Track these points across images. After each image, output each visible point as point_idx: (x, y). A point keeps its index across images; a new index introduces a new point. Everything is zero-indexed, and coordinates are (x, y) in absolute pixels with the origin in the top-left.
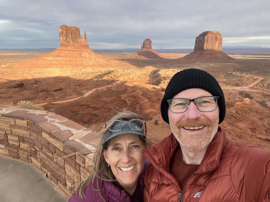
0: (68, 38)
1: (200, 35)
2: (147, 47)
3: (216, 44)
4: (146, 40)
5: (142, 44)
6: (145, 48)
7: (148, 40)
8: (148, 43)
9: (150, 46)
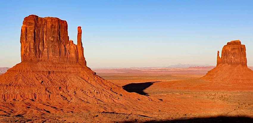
0: (41, 44)
2: (233, 61)
6: (227, 63)
7: (235, 43)
8: (237, 51)
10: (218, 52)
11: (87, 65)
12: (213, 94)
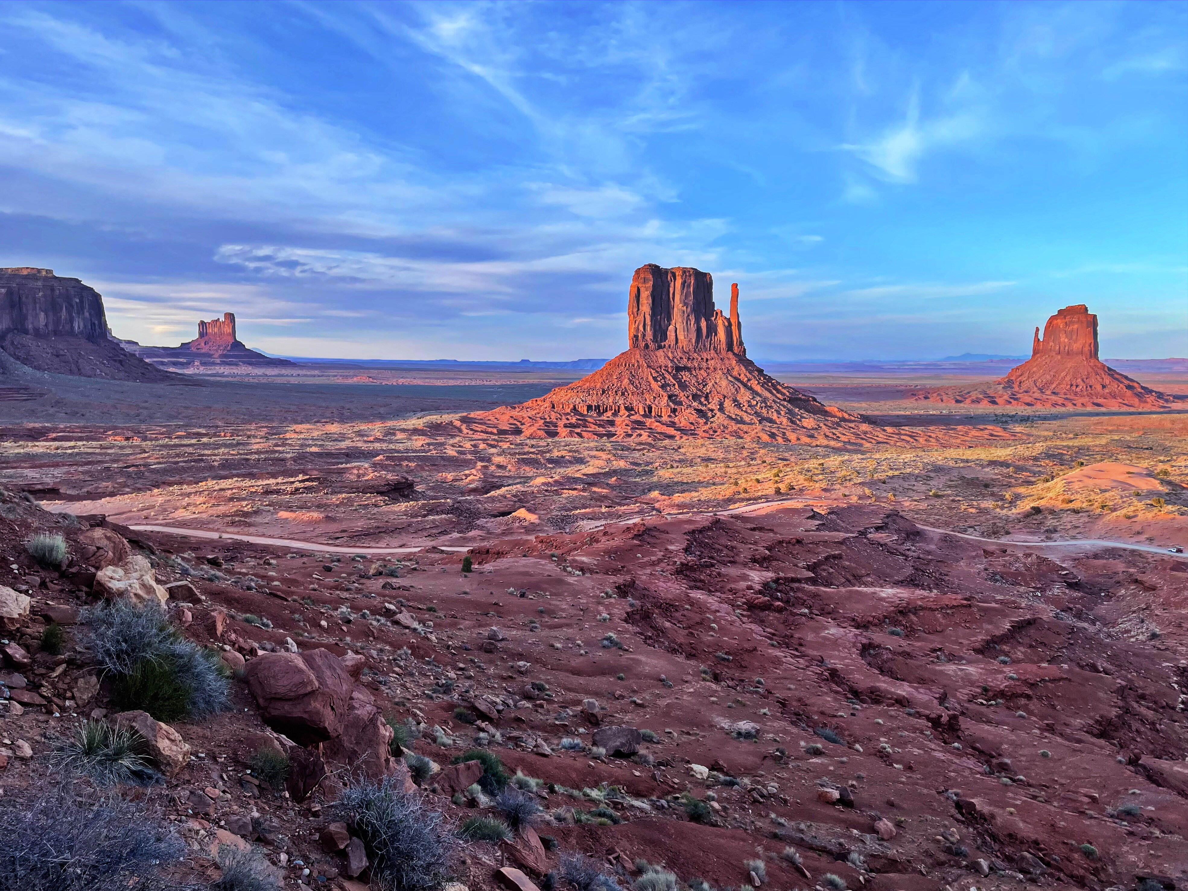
0: (663, 316)
4: (1062, 313)
5: (1036, 333)
7: (1076, 310)
10: (1037, 329)
11: (748, 356)
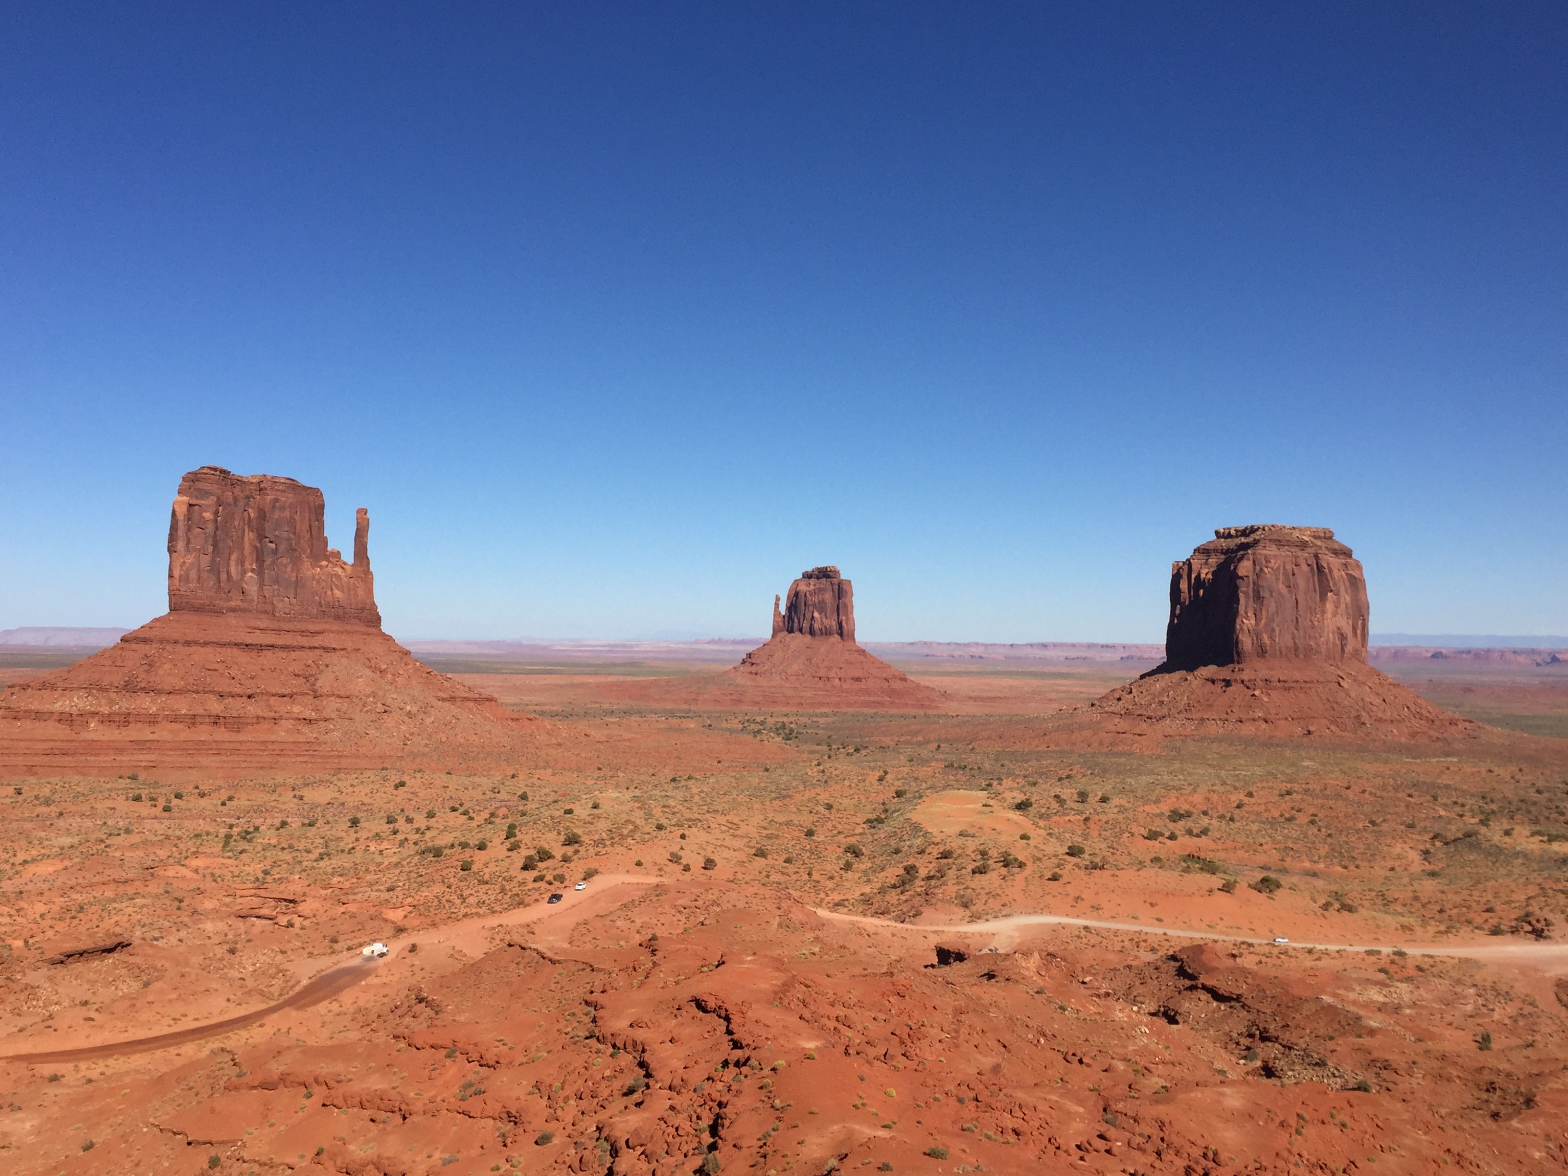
0: (234, 557)
1: (1197, 550)
2: (816, 626)
3: (1323, 612)
4: (807, 576)
5: (777, 605)
6: (801, 630)
7: (824, 574)
8: (828, 596)
9: (840, 625)
10: (778, 599)
11: (385, 628)
12: (759, 719)
